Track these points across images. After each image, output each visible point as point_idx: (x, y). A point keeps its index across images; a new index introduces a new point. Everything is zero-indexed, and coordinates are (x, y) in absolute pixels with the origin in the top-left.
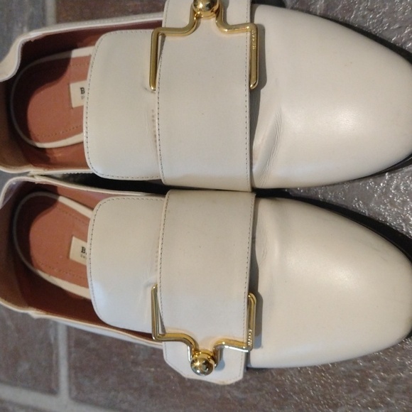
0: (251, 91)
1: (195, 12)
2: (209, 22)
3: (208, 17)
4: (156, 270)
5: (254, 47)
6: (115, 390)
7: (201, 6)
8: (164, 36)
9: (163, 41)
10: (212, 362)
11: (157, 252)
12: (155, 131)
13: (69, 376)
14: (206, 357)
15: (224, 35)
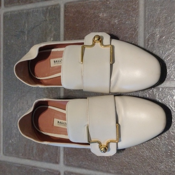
0: (111, 64)
1: (94, 41)
2: (98, 44)
3: (98, 43)
4: (88, 120)
5: (111, 52)
6: (82, 161)
7: (96, 39)
8: (85, 48)
9: (85, 49)
10: (107, 148)
11: (87, 114)
12: (82, 75)
13: (64, 157)
14: (105, 147)
15: (102, 48)
